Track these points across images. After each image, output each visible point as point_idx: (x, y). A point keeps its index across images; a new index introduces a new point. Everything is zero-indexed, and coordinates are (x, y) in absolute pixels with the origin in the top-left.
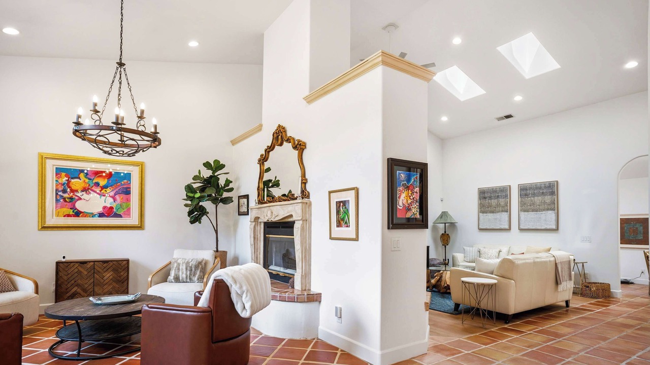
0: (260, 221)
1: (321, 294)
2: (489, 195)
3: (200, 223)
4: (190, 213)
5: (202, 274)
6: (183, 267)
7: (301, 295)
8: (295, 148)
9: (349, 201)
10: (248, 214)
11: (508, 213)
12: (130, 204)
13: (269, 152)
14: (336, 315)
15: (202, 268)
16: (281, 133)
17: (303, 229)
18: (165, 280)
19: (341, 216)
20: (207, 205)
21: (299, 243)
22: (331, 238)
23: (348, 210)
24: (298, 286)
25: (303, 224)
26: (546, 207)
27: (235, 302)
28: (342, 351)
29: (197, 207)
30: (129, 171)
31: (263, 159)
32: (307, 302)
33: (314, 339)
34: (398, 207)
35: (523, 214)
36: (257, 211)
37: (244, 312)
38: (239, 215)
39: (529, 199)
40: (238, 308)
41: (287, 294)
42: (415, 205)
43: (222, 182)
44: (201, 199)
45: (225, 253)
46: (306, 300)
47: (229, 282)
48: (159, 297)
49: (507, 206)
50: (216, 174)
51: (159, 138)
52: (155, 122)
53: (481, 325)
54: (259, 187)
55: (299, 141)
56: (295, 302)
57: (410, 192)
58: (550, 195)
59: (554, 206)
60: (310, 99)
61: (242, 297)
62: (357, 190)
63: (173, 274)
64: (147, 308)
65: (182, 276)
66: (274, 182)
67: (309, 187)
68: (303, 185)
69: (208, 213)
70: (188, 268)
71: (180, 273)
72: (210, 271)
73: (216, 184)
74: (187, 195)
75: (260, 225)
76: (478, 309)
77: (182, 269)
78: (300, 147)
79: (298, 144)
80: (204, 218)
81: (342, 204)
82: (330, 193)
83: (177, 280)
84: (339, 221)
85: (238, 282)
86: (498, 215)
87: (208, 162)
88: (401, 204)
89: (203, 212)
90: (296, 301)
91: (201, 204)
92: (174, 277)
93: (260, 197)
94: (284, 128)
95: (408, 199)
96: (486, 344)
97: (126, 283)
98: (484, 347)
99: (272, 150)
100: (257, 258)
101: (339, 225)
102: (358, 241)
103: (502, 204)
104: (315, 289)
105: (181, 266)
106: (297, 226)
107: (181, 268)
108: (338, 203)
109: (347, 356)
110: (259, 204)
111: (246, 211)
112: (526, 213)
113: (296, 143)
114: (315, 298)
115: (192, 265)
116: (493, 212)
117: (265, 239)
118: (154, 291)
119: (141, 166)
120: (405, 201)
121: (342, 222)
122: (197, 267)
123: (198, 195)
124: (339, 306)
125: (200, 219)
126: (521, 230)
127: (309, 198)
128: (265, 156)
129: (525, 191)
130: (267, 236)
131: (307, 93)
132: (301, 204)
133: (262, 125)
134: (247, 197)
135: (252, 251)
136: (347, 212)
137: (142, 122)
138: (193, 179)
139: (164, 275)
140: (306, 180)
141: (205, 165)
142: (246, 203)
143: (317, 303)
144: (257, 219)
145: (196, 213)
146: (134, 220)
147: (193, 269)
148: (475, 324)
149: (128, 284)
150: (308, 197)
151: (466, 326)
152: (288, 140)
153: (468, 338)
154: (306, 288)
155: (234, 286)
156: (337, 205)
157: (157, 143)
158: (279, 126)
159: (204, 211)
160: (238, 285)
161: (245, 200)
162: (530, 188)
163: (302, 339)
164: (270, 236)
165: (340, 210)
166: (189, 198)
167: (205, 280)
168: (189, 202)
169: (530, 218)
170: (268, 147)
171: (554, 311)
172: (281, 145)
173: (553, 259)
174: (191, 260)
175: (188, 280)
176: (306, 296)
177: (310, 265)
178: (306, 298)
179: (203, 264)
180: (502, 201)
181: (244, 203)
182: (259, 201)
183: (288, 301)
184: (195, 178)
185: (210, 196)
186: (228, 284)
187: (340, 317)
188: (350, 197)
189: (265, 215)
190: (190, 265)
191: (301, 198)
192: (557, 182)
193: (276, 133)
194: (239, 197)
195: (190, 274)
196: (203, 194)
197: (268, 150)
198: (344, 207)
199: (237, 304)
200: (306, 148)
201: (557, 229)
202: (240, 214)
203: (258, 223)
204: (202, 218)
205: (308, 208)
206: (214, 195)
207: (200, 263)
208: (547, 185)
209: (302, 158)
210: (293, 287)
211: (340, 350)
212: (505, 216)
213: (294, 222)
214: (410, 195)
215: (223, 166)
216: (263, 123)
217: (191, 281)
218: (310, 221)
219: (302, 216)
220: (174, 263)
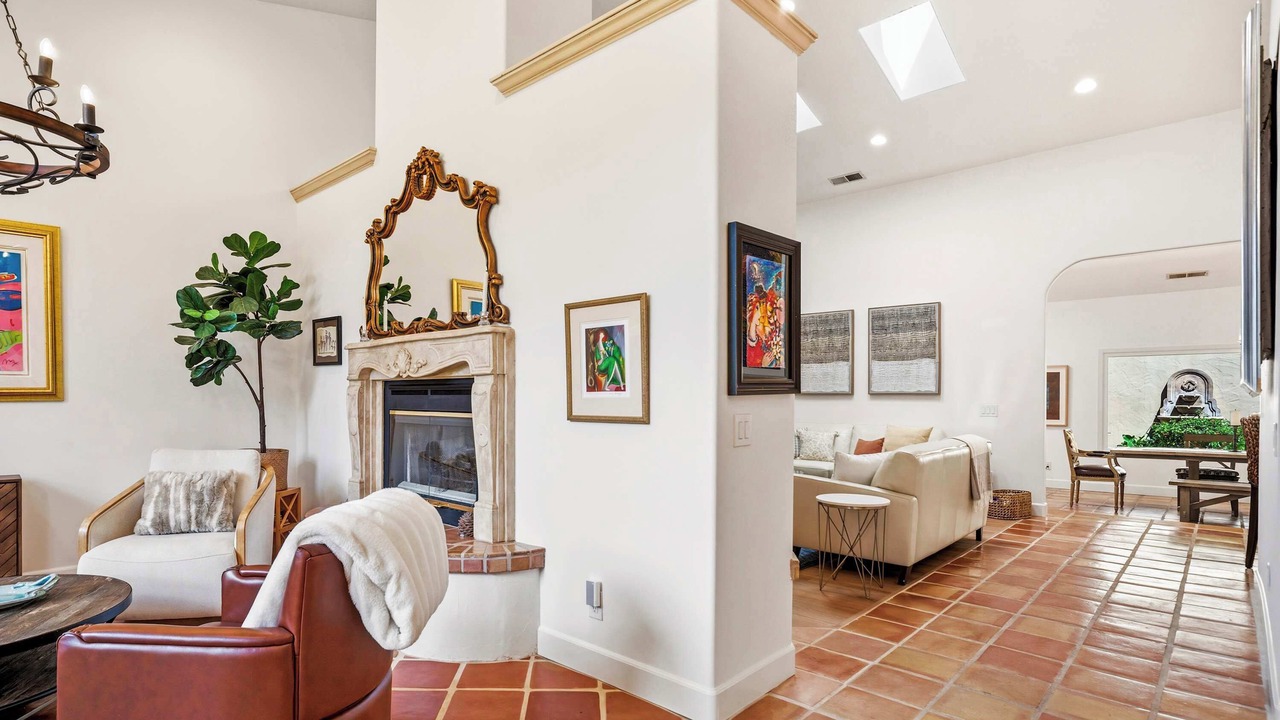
0: (373, 377)
1: (543, 550)
2: (813, 328)
3: (219, 382)
4: (191, 360)
5: (229, 510)
6: (178, 495)
7: (497, 556)
8: (468, 201)
9: (621, 328)
10: (339, 362)
11: (850, 363)
12: (21, 335)
13: (396, 214)
14: (590, 601)
15: (230, 495)
16: (430, 166)
17: (495, 396)
18: (128, 529)
19: (601, 363)
20: (239, 341)
21: (488, 429)
22: (571, 418)
23: (620, 350)
24: (483, 531)
25: (495, 384)
26: (919, 351)
27: (361, 606)
28: (606, 686)
29: (212, 344)
30: (16, 249)
31: (379, 233)
32: (512, 571)
33: (529, 658)
34: (749, 342)
35: (877, 365)
36: (368, 355)
37: (393, 633)
38: (315, 364)
39: (889, 335)
40: (374, 624)
41: (463, 554)
42: (778, 339)
43: (273, 285)
44: (221, 324)
45: (282, 455)
46: (510, 568)
47: (344, 550)
48: (115, 581)
49: (847, 348)
50: (258, 266)
51: (102, 146)
52: (87, 96)
53: (861, 593)
54: (369, 297)
55: (479, 185)
56: (483, 573)
57: (769, 308)
58: (926, 329)
59: (932, 351)
60: (509, 84)
61: (384, 593)
62: (644, 300)
63: (149, 513)
64: (77, 643)
65: (177, 515)
66: (397, 291)
67: (506, 297)
68: (492, 290)
69: (240, 359)
70: (193, 497)
71: (171, 511)
72: (253, 503)
73: (256, 291)
74: (183, 315)
75: (374, 386)
76: (850, 560)
77: (176, 500)
78: (483, 199)
79: (478, 192)
80: (229, 373)
81: (602, 335)
82: (569, 308)
83: (162, 527)
84: (595, 377)
85: (370, 551)
86: (829, 367)
87: (236, 237)
88: (753, 335)
89: (227, 355)
90: (485, 570)
91: (220, 336)
92: (154, 520)
93: (373, 321)
94: (437, 156)
95: (766, 324)
96: (896, 639)
97: (12, 540)
98: (896, 646)
99: (404, 209)
100: (367, 464)
101: (594, 386)
102: (649, 423)
103: (838, 345)
104: (526, 537)
105: (172, 490)
106: (481, 391)
107: (171, 497)
108: (592, 335)
109: (622, 701)
110: (370, 338)
111: (335, 354)
112: (882, 362)
113: (472, 189)
114: (531, 561)
115: (203, 488)
116: (821, 361)
117: (388, 422)
118: (96, 562)
119: (52, 238)
120: (760, 328)
121: (603, 379)
122: (215, 492)
123: (213, 314)
124: (595, 579)
125: (220, 372)
126: (873, 395)
127: (508, 323)
128: (386, 225)
129: (881, 321)
130: (392, 412)
131: (500, 68)
132: (490, 336)
133: (376, 151)
134: (336, 321)
135: (353, 448)
136: (617, 355)
137: (46, 96)
138: (199, 275)
139: (124, 519)
140: (500, 278)
141: (227, 241)
142: (334, 337)
143: (535, 572)
144: (366, 372)
145: (208, 359)
146: (34, 374)
147: (206, 499)
148: (847, 591)
149: (18, 543)
150: (506, 319)
151: (831, 596)
152: (452, 184)
153: (852, 626)
154: (503, 536)
155: (359, 562)
156: (587, 339)
157: (97, 163)
158: (424, 151)
159: (229, 355)
160: (372, 559)
161: (332, 330)
162: (891, 317)
163: (500, 660)
164: (397, 413)
165: (598, 349)
166: (187, 320)
167: (240, 525)
168: (190, 333)
169: (890, 374)
170: (394, 201)
171: (964, 551)
172: (429, 196)
173: (967, 450)
174: (199, 477)
175: (193, 527)
176: (509, 558)
177: (512, 483)
178: (509, 563)
179: (232, 485)
180: (838, 340)
181: (328, 337)
182: (370, 330)
183: (465, 573)
184: (203, 273)
185: (242, 318)
186: (342, 558)
187: (600, 607)
188: (627, 318)
189: (391, 364)
190: (198, 489)
191: (487, 321)
192: (939, 304)
193: (417, 167)
194: (315, 322)
195: (198, 512)
196: (226, 313)
197: (394, 209)
198: (608, 343)
199: (369, 612)
200: (497, 202)
201: (938, 393)
202: (318, 362)
203: (368, 383)
204: (225, 371)
205: (508, 345)
206: (251, 316)
207: (224, 482)
208: (922, 310)
209: (487, 227)
210: (470, 535)
211: (600, 684)
212: (844, 367)
213: (470, 381)
214: (769, 314)
215: (274, 248)
216: (377, 146)
217: (201, 528)
218: (511, 377)
219: (495, 365)
220: (152, 485)
